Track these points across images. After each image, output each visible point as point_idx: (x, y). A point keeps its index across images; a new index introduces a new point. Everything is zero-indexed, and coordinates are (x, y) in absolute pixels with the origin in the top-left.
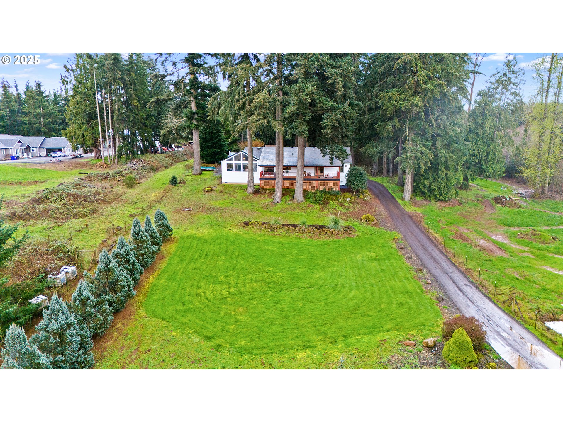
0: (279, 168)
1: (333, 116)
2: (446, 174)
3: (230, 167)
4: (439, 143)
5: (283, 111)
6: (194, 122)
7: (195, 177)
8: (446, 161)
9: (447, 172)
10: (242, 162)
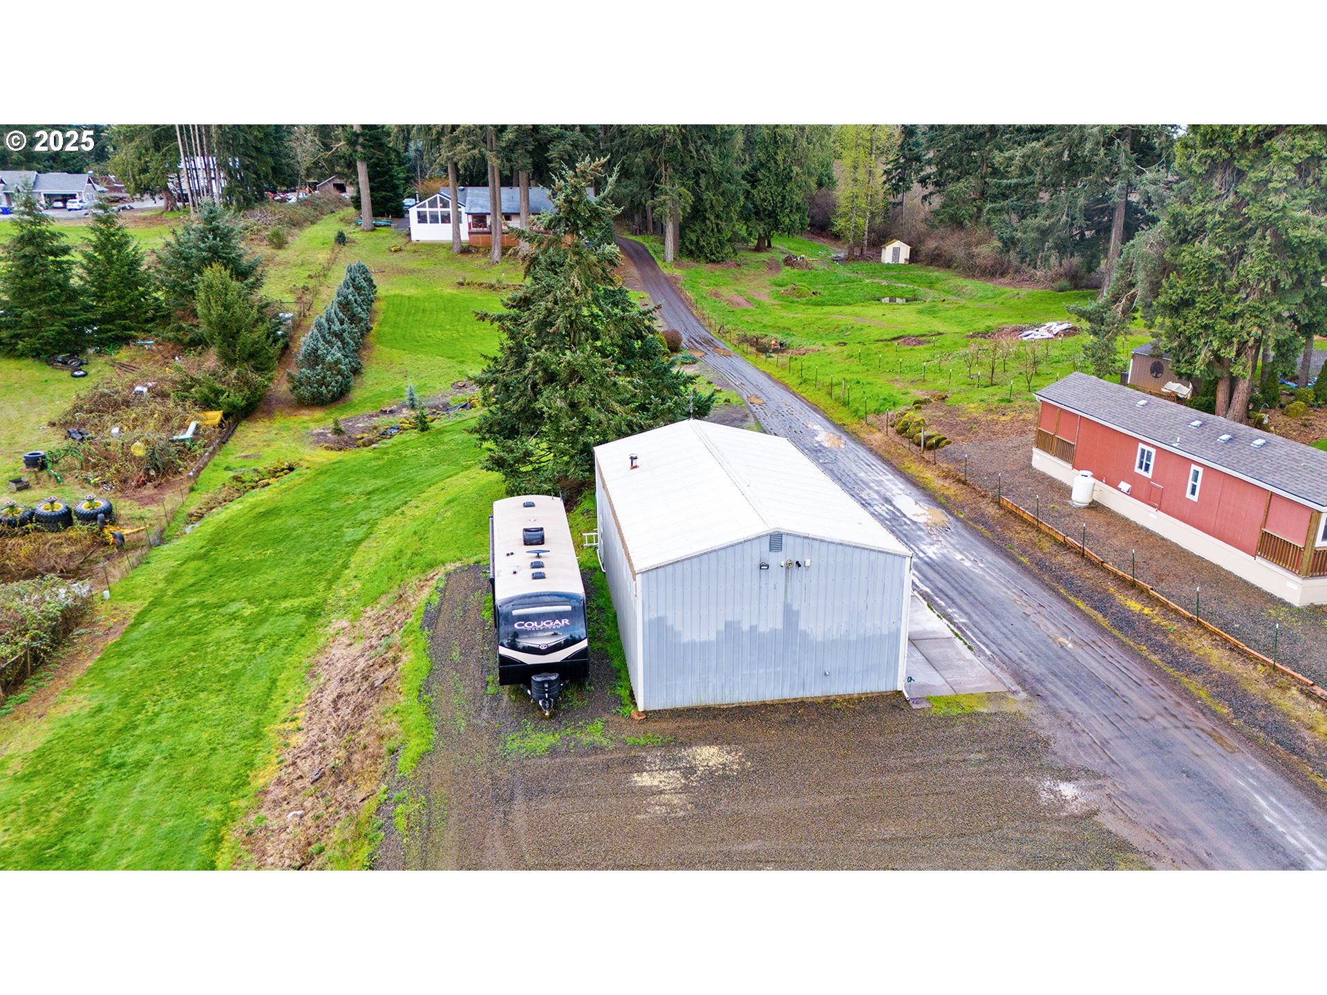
0: (495, 216)
1: (561, 147)
2: (717, 225)
3: (422, 218)
4: (703, 182)
5: (498, 138)
6: (359, 148)
7: (367, 234)
8: (712, 207)
9: (719, 222)
10: (439, 210)
